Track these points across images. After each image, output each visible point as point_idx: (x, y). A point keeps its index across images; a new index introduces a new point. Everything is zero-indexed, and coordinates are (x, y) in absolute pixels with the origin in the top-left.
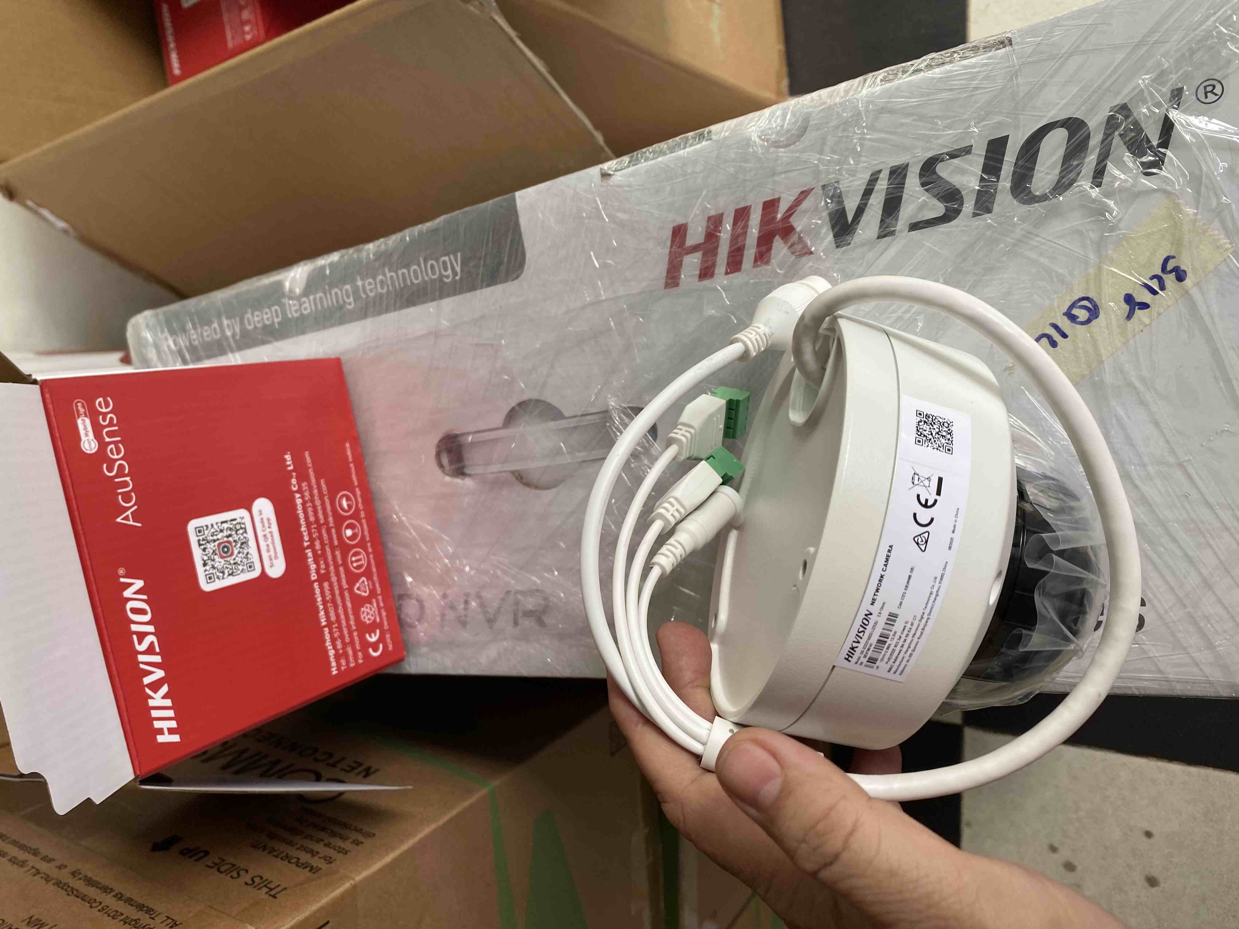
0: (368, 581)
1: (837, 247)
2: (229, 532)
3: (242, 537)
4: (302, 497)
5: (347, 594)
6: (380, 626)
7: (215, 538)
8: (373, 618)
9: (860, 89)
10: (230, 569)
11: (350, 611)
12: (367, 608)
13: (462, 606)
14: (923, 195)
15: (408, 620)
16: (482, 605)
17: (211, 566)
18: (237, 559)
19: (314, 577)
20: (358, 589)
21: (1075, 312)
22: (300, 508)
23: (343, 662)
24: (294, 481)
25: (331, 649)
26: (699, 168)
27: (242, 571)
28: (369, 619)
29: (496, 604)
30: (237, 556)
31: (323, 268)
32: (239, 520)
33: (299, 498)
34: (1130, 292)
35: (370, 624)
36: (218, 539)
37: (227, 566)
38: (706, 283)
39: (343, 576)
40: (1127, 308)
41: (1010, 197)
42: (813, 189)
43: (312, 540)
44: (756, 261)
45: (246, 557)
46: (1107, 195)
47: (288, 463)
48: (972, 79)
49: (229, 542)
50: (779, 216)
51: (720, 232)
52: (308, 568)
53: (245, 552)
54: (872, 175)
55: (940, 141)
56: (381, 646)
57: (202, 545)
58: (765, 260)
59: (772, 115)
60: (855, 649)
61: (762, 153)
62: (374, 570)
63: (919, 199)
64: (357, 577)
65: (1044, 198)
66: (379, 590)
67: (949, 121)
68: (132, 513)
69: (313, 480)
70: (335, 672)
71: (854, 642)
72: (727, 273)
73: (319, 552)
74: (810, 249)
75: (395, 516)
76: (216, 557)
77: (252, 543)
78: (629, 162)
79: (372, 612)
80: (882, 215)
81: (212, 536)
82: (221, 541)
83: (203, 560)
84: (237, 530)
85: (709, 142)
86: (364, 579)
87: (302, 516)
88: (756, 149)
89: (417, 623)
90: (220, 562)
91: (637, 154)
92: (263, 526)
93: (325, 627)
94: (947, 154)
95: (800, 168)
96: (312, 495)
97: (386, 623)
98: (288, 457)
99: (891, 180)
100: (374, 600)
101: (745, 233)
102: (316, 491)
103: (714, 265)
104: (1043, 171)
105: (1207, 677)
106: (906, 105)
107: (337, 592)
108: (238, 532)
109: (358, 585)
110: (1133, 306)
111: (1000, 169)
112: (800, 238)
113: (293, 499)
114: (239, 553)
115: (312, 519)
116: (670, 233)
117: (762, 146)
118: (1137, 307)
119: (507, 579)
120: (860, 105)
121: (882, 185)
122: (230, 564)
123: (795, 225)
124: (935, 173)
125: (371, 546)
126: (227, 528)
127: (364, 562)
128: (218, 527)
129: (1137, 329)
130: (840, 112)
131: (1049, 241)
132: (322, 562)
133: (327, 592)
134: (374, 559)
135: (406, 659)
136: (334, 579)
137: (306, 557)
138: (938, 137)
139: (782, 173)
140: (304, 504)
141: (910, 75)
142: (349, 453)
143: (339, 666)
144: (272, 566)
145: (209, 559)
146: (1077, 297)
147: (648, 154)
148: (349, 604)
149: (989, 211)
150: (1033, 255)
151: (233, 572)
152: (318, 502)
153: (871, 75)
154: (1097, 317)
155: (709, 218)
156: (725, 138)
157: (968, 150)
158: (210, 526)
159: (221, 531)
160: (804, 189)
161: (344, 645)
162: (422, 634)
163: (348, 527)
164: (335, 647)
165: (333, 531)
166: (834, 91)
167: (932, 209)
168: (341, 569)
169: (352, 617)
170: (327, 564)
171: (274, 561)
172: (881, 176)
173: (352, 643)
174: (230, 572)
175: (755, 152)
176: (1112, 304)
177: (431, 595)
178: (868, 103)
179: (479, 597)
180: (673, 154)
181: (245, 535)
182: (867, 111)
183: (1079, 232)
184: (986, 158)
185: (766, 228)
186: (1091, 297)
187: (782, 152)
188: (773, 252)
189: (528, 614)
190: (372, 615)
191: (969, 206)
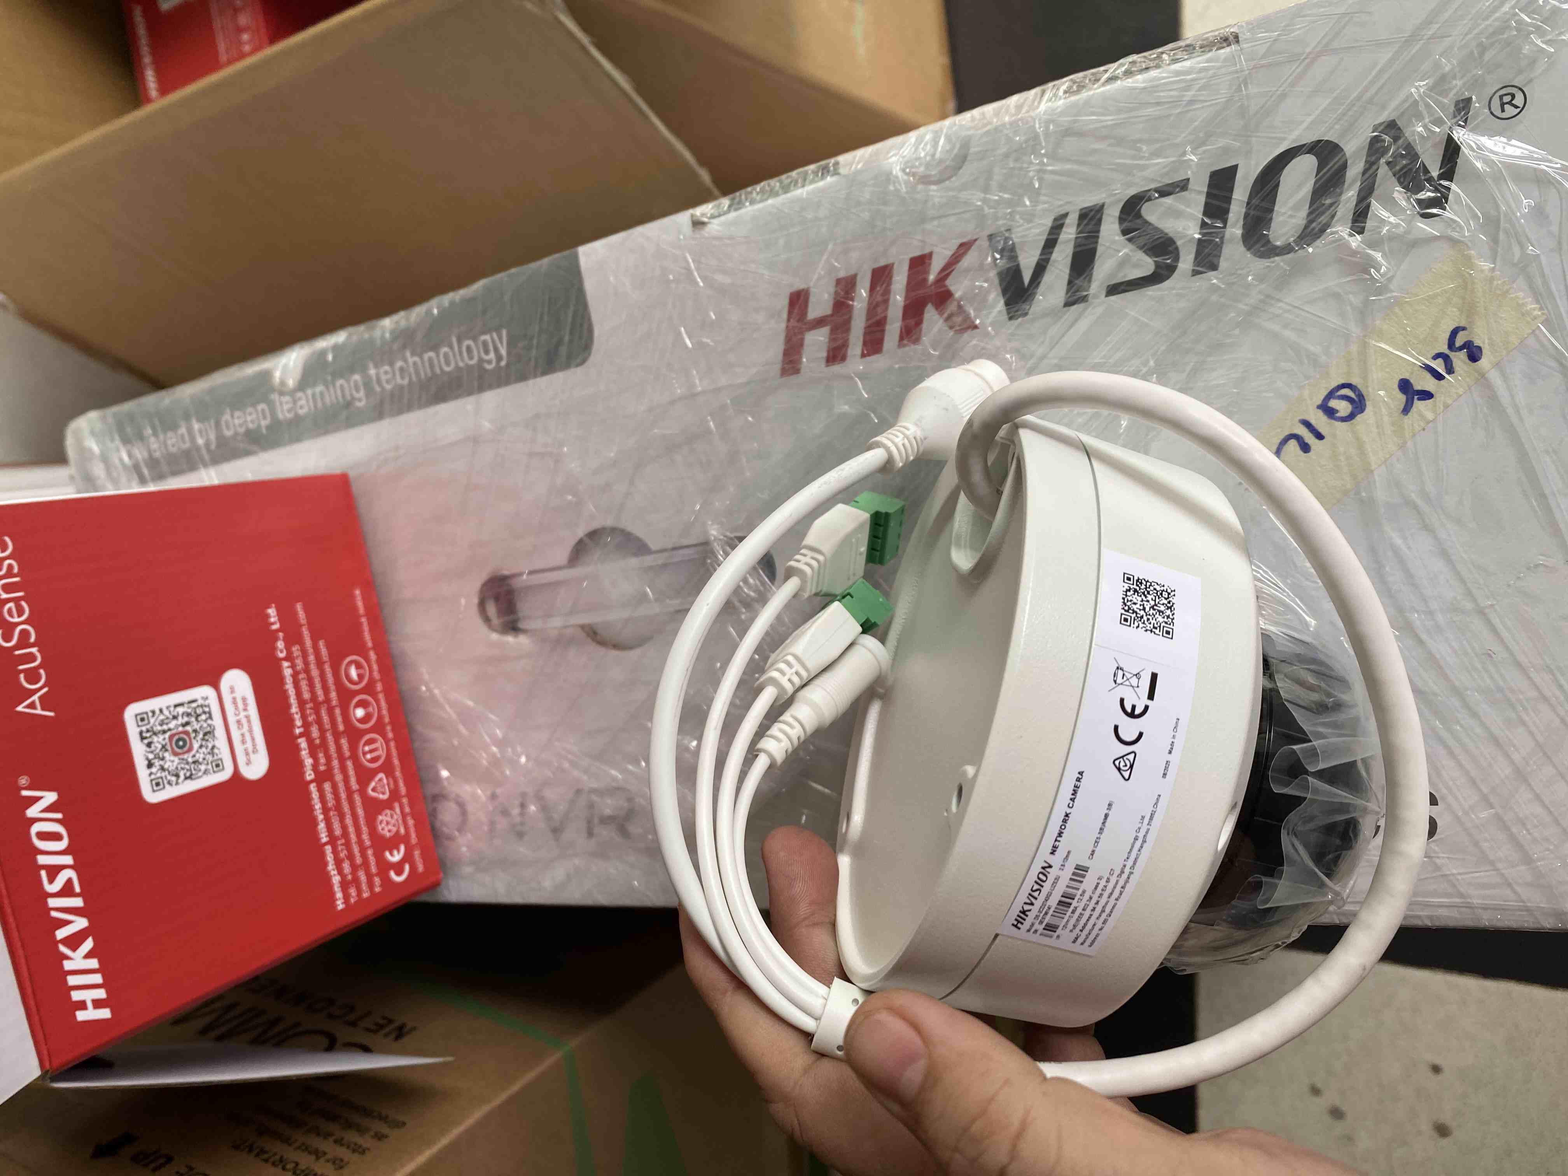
0: (387, 777)
1: (1011, 318)
2: (186, 719)
3: (205, 725)
4: (293, 666)
5: (357, 798)
6: (406, 839)
7: (165, 727)
8: (394, 829)
9: (1036, 104)
10: (187, 770)
11: (362, 821)
12: (386, 815)
13: (516, 811)
14: (1124, 247)
15: (445, 829)
16: (544, 808)
17: (158, 767)
18: (198, 755)
19: (309, 775)
20: (374, 790)
21: (1333, 403)
22: (289, 680)
23: (353, 892)
24: (280, 644)
25: (335, 875)
26: (822, 213)
27: (206, 772)
28: (389, 831)
29: (562, 808)
30: (197, 751)
31: (323, 353)
32: (200, 702)
33: (288, 667)
34: (1406, 376)
35: (391, 838)
36: (170, 730)
37: (183, 766)
38: (837, 368)
39: (351, 772)
40: (1402, 398)
41: (1242, 248)
42: (976, 240)
43: (306, 725)
44: (901, 338)
45: (212, 752)
46: (1374, 244)
47: (272, 620)
48: (1187, 88)
49: (187, 733)
50: (932, 277)
51: (852, 300)
52: (300, 764)
53: (210, 746)
54: (1055, 220)
55: (1146, 173)
56: (407, 867)
57: (146, 738)
58: (914, 338)
59: (920, 140)
60: (1027, 913)
61: (907, 193)
62: (396, 762)
63: (1119, 251)
64: (373, 773)
65: (1287, 249)
66: (403, 790)
67: (1158, 145)
68: (40, 698)
69: (308, 642)
70: (340, 905)
71: (1025, 903)
72: (863, 356)
73: (318, 741)
74: (973, 322)
75: (424, 688)
76: (167, 755)
77: (220, 732)
78: (730, 206)
79: (393, 821)
80: (1070, 275)
81: (161, 724)
82: (174, 732)
83: (147, 759)
84: (198, 716)
85: (835, 178)
86: (381, 775)
87: (292, 692)
88: (899, 187)
89: (457, 833)
90: (173, 761)
91: (740, 195)
92: (236, 708)
93: (326, 844)
94: (1156, 190)
95: (957, 211)
96: (306, 663)
97: (413, 835)
98: (272, 612)
99: (1082, 226)
100: (397, 805)
101: (886, 301)
102: (312, 658)
103: (845, 345)
104: (1285, 213)
105: (1523, 901)
106: (1099, 125)
107: (343, 796)
108: (200, 719)
109: (373, 784)
110: (1410, 396)
111: (1227, 211)
112: (960, 307)
113: (279, 669)
114: (201, 746)
115: (307, 696)
116: (786, 302)
117: (907, 182)
118: (1416, 397)
119: (576, 773)
120: (1037, 126)
121: (1069, 233)
122: (187, 763)
123: (952, 288)
124: (1139, 216)
125: (393, 730)
126: (183, 714)
127: (382, 753)
128: (170, 712)
129: (1417, 428)
130: (1011, 135)
131: (1295, 307)
132: (321, 755)
133: (329, 796)
134: (397, 748)
135: (443, 884)
136: (339, 777)
137: (297, 748)
138: (1143, 168)
139: (933, 219)
140: (295, 676)
141: (1103, 85)
142: (360, 604)
143: (346, 897)
144: (248, 763)
145: (155, 758)
146: (1334, 384)
147: (754, 195)
148: (360, 812)
149: (1214, 267)
150: (1275, 327)
151: (191, 775)
152: (315, 673)
153: (1051, 85)
154: (1362, 410)
155: (838, 281)
156: (858, 172)
157: (1183, 186)
158: (158, 712)
159: (175, 717)
160: (964, 240)
161: (354, 868)
162: (464, 849)
163: (358, 705)
164: (340, 872)
165: (338, 711)
166: (1001, 108)
167: (1136, 266)
168: (349, 764)
169: (365, 829)
170: (328, 758)
171: (252, 756)
172: (1068, 221)
173: (366, 864)
174: (188, 774)
175: (897, 191)
176: (1382, 393)
177: (474, 795)
178: (1048, 122)
179: (539, 798)
180: (789, 195)
181: (209, 722)
182: (1047, 134)
183: (1337, 296)
184: (1209, 195)
185: (913, 294)
186: (1354, 383)
187: (934, 191)
188: (925, 325)
189: (605, 820)
190: (394, 826)
191: (1186, 262)
